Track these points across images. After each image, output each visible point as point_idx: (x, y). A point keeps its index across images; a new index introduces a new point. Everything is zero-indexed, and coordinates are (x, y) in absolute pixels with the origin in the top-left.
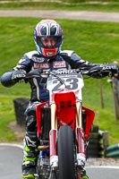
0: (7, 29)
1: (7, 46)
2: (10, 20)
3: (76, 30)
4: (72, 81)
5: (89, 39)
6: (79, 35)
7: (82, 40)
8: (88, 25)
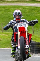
0: (10, 10)
1: (10, 16)
2: (11, 7)
3: (33, 10)
5: (38, 13)
6: (34, 12)
7: (35, 13)
8: (37, 8)
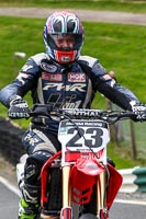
4: (95, 133)
